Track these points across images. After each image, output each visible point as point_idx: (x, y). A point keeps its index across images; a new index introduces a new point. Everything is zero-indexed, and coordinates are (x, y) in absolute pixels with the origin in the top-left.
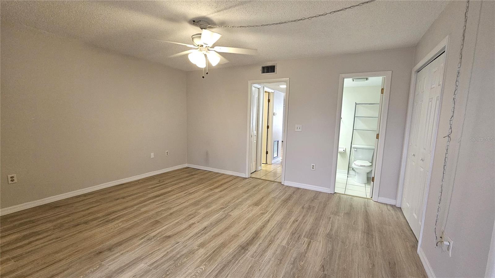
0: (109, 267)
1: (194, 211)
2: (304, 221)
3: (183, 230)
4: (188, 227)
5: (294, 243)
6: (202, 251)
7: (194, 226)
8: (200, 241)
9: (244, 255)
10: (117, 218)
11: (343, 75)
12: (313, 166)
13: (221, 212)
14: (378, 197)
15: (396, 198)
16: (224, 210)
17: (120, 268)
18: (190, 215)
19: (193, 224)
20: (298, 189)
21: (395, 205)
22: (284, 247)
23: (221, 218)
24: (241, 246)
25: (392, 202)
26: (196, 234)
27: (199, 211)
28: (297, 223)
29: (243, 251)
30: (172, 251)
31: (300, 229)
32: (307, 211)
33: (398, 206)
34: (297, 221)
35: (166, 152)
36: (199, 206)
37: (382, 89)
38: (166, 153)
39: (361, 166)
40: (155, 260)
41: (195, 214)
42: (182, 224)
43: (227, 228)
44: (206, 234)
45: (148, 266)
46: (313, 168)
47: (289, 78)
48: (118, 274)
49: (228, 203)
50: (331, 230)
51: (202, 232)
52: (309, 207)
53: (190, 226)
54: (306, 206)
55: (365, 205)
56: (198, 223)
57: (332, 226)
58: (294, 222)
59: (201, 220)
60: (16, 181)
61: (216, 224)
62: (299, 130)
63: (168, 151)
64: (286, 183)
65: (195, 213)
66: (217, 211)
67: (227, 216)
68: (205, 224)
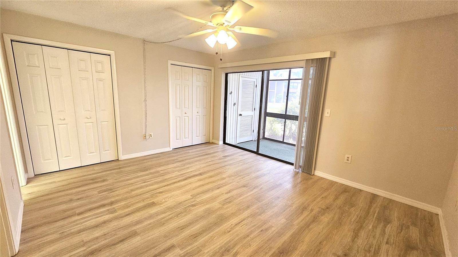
1: (225, 207)
3: (235, 189)
4: (232, 191)
6: (224, 176)
7: (227, 191)
8: (224, 181)
18: (230, 202)
19: (227, 193)
23: (202, 194)
26: (225, 185)
27: (220, 206)
36: (218, 213)
41: (225, 203)
42: (236, 195)
43: (203, 185)
44: (218, 185)
51: (222, 186)
53: (229, 192)
56: (223, 192)
59: (220, 195)
61: (209, 190)
65: (224, 205)
68: (218, 191)
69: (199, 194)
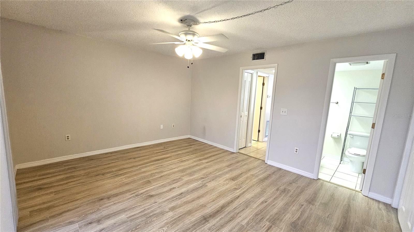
0: (102, 212)
1: (179, 177)
2: (274, 204)
3: (164, 192)
4: (168, 190)
5: (254, 224)
6: (171, 214)
7: (174, 190)
8: (173, 204)
9: (203, 226)
10: (123, 174)
11: (334, 60)
12: (297, 150)
13: (200, 181)
14: (369, 192)
15: (392, 197)
16: (203, 180)
17: (108, 215)
18: (174, 180)
19: (174, 188)
20: (280, 169)
21: (390, 205)
22: (243, 226)
23: (198, 186)
24: (204, 216)
25: (387, 200)
26: (173, 197)
27: (182, 178)
28: (265, 204)
29: (204, 221)
30: (148, 209)
31: (265, 211)
32: (280, 194)
33: (394, 206)
34: (266, 202)
35: (173, 124)
36: (184, 174)
37: (383, 75)
38: (173, 126)
39: (355, 154)
40: (133, 214)
41: (178, 180)
42: (166, 187)
43: (199, 198)
44: (180, 199)
45: (127, 218)
46: (296, 152)
47: (277, 64)
48: (105, 219)
49: (209, 174)
50: (299, 218)
51: (177, 197)
52: (284, 190)
53: (171, 190)
54: (282, 188)
55: (349, 199)
56: (178, 189)
57: (301, 215)
58: (262, 203)
59: (181, 186)
60: (70, 139)
61: (192, 191)
62: (284, 114)
63: (174, 124)
64: (269, 162)
65: (180, 178)
66: (197, 180)
67: (204, 186)
68: (183, 190)
69: (200, 187)
